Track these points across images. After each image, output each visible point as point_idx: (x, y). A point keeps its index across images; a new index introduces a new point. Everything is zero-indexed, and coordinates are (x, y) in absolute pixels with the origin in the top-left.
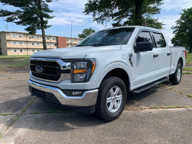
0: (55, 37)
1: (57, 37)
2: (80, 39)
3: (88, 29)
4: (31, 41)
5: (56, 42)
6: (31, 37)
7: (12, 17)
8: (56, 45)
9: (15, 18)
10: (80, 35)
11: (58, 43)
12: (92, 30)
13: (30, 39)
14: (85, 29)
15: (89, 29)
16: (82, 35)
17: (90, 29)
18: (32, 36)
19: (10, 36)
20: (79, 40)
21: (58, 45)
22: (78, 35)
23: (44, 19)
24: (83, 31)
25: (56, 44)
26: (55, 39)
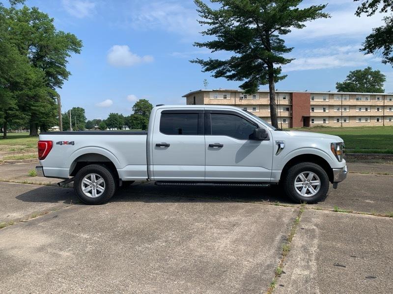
0: (287, 94)
1: (291, 94)
2: (342, 94)
3: (360, 71)
4: (242, 104)
5: (287, 104)
6: (242, 98)
7: (223, 69)
8: (288, 109)
9: (227, 70)
10: (341, 85)
11: (292, 106)
12: (372, 72)
13: (241, 101)
14: (353, 71)
15: (363, 69)
16: (345, 84)
17: (366, 69)
18: (244, 96)
19: (209, 98)
20: (340, 96)
21: (292, 109)
22: (336, 86)
23: (275, 66)
24: (348, 77)
25: (287, 107)
26: (288, 98)
